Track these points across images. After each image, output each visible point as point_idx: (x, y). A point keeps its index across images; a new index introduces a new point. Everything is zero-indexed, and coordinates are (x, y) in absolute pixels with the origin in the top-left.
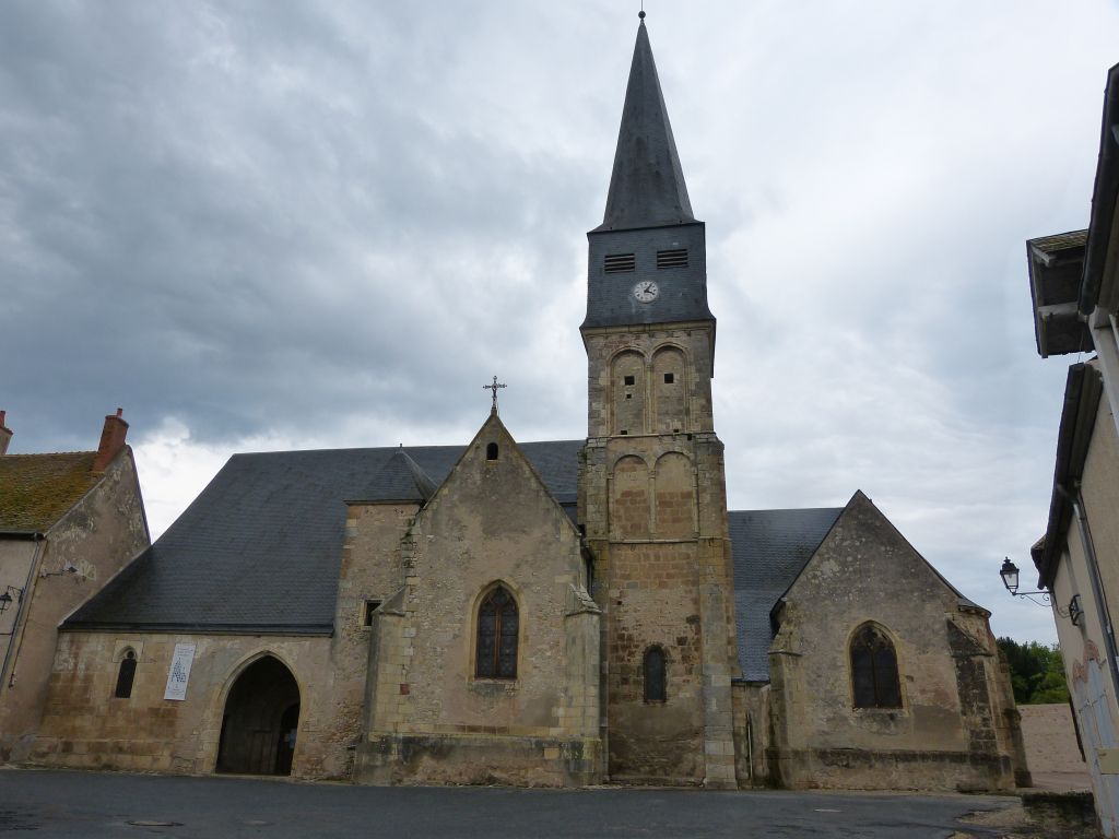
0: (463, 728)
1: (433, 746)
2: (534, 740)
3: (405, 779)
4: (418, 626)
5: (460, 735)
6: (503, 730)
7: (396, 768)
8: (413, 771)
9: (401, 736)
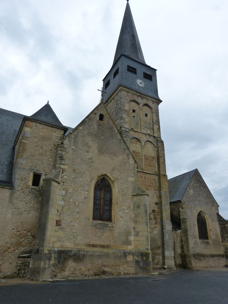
0: (89, 245)
1: (74, 255)
2: (122, 252)
3: (59, 275)
4: (66, 190)
5: (88, 249)
6: (108, 247)
7: (53, 268)
8: (63, 270)
9: (56, 249)
